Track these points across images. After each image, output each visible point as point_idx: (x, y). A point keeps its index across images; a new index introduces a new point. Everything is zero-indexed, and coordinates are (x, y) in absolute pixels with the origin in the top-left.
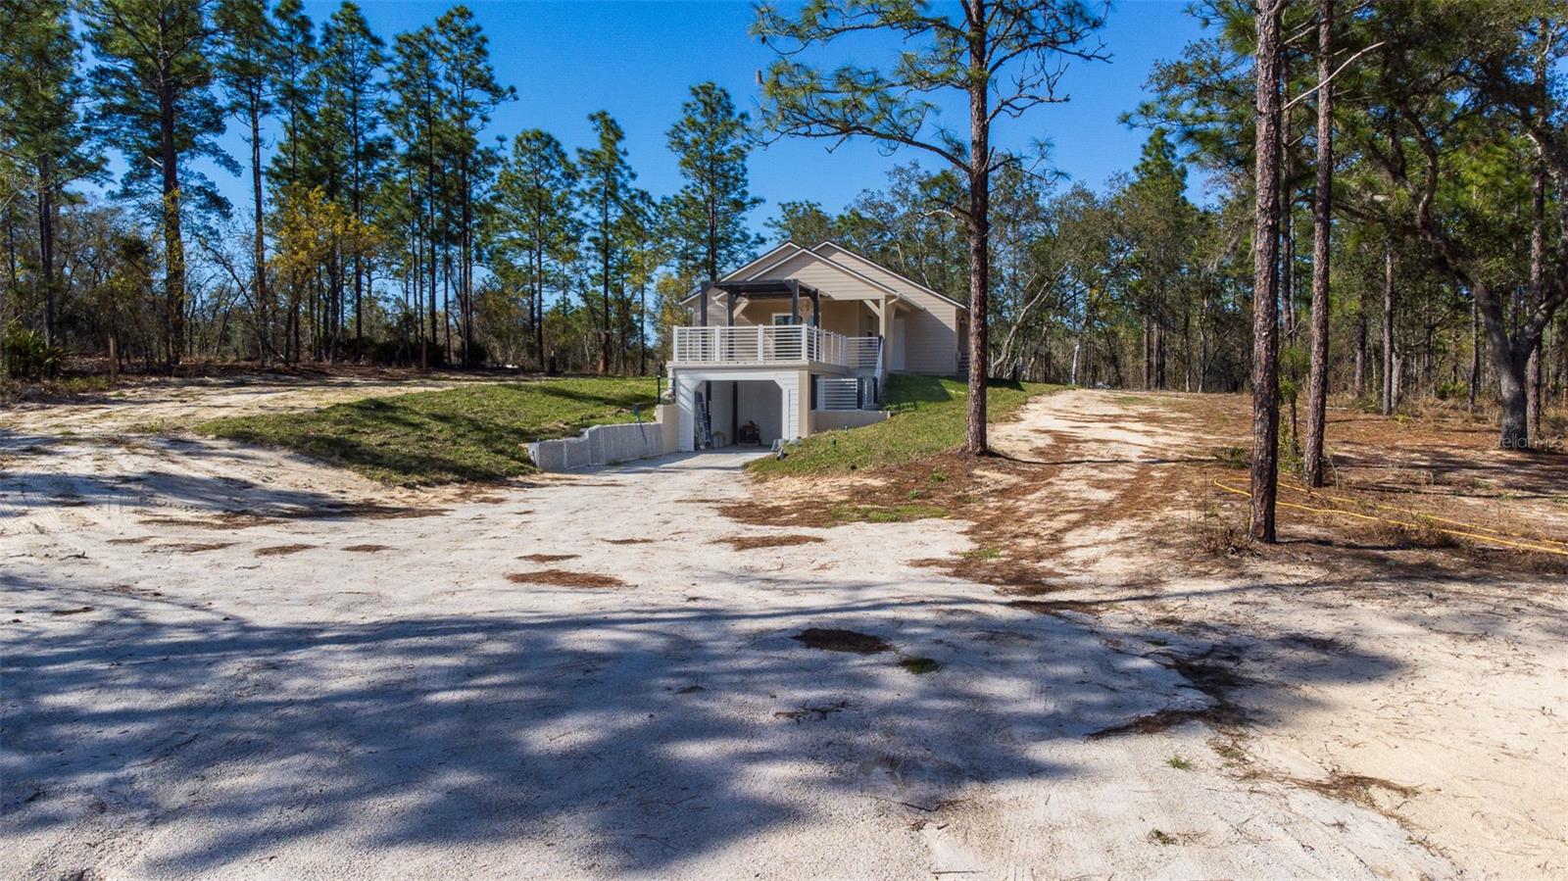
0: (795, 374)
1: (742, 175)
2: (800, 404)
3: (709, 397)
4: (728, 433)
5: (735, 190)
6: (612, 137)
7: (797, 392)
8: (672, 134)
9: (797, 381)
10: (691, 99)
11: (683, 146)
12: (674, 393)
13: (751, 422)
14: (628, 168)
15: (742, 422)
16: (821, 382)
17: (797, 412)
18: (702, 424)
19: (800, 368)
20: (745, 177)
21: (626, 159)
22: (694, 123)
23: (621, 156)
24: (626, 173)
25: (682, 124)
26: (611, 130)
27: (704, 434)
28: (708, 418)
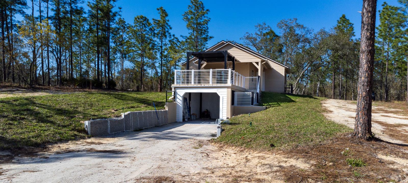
0: (225, 90)
1: (207, 30)
2: (227, 103)
3: (190, 100)
4: (198, 113)
5: (204, 34)
6: (164, 15)
7: (226, 97)
8: (184, 15)
9: (226, 93)
10: (191, 5)
11: (188, 19)
12: (175, 98)
13: (207, 110)
14: (169, 26)
15: (204, 109)
16: (236, 93)
17: (226, 106)
18: (187, 111)
19: (228, 87)
20: (208, 30)
21: (169, 23)
22: (191, 12)
23: (167, 22)
24: (168, 27)
25: (188, 12)
26: (164, 13)
27: (187, 115)
28: (189, 109)
